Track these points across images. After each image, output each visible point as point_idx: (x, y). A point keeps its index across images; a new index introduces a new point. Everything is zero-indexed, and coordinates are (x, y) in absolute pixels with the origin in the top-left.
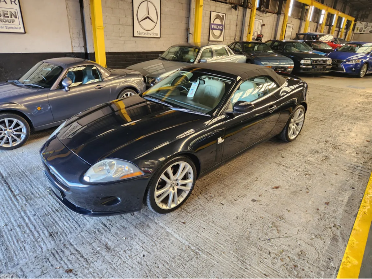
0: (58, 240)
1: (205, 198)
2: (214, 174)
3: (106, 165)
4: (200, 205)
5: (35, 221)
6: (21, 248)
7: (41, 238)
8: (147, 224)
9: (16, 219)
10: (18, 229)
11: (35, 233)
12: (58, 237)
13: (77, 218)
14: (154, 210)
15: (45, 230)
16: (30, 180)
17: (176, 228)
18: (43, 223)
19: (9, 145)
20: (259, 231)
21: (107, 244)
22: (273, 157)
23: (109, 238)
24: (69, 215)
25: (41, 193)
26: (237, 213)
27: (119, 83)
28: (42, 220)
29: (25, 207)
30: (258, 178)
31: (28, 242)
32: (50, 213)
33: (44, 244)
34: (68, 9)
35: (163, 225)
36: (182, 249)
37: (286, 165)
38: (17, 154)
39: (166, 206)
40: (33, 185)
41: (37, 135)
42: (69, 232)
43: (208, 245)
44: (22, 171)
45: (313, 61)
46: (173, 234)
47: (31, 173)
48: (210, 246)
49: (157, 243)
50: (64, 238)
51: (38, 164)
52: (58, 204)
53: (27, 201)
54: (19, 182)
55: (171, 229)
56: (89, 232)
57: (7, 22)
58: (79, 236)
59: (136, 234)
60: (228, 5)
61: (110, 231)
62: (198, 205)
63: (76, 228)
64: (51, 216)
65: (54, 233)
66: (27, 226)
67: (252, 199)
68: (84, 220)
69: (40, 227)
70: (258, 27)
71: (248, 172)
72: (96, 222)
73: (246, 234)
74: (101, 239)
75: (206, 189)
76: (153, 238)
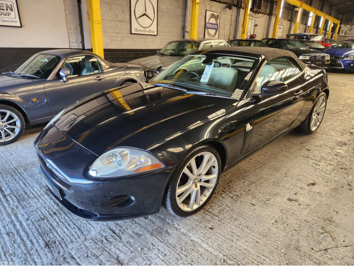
0: (57, 251)
1: (230, 197)
2: (235, 170)
3: (116, 155)
4: (226, 205)
5: (28, 227)
7: (34, 249)
8: (165, 230)
9: (5, 225)
10: (6, 237)
11: (28, 242)
12: (56, 247)
13: (79, 222)
14: (175, 213)
15: (39, 239)
16: (23, 177)
17: (203, 235)
18: (38, 230)
19: (2, 140)
20: (309, 239)
21: (118, 257)
22: (297, 149)
23: (121, 249)
24: (69, 219)
25: (36, 193)
26: (274, 215)
27: (119, 75)
28: (37, 226)
29: (16, 210)
30: (288, 173)
31: (18, 255)
32: (47, 216)
33: (39, 257)
34: (65, 3)
35: (186, 231)
36: (216, 263)
37: (316, 159)
38: (11, 150)
40: (26, 183)
41: (33, 130)
42: (69, 240)
44: (15, 168)
45: (312, 57)
46: (201, 243)
47: (25, 170)
48: (251, 259)
49: (182, 255)
50: (64, 249)
51: (34, 160)
52: (56, 205)
53: (19, 202)
54: (11, 180)
55: (197, 236)
56: (95, 241)
58: (82, 246)
59: (153, 243)
60: (222, 4)
61: (121, 239)
62: (224, 206)
63: (78, 235)
64: (48, 221)
65: (51, 242)
66: (17, 233)
67: (287, 199)
68: (88, 226)
69: (34, 235)
70: (251, 28)
71: (273, 167)
72: (103, 227)
73: (293, 243)
74: (110, 251)
75: (229, 186)
76: (176, 248)
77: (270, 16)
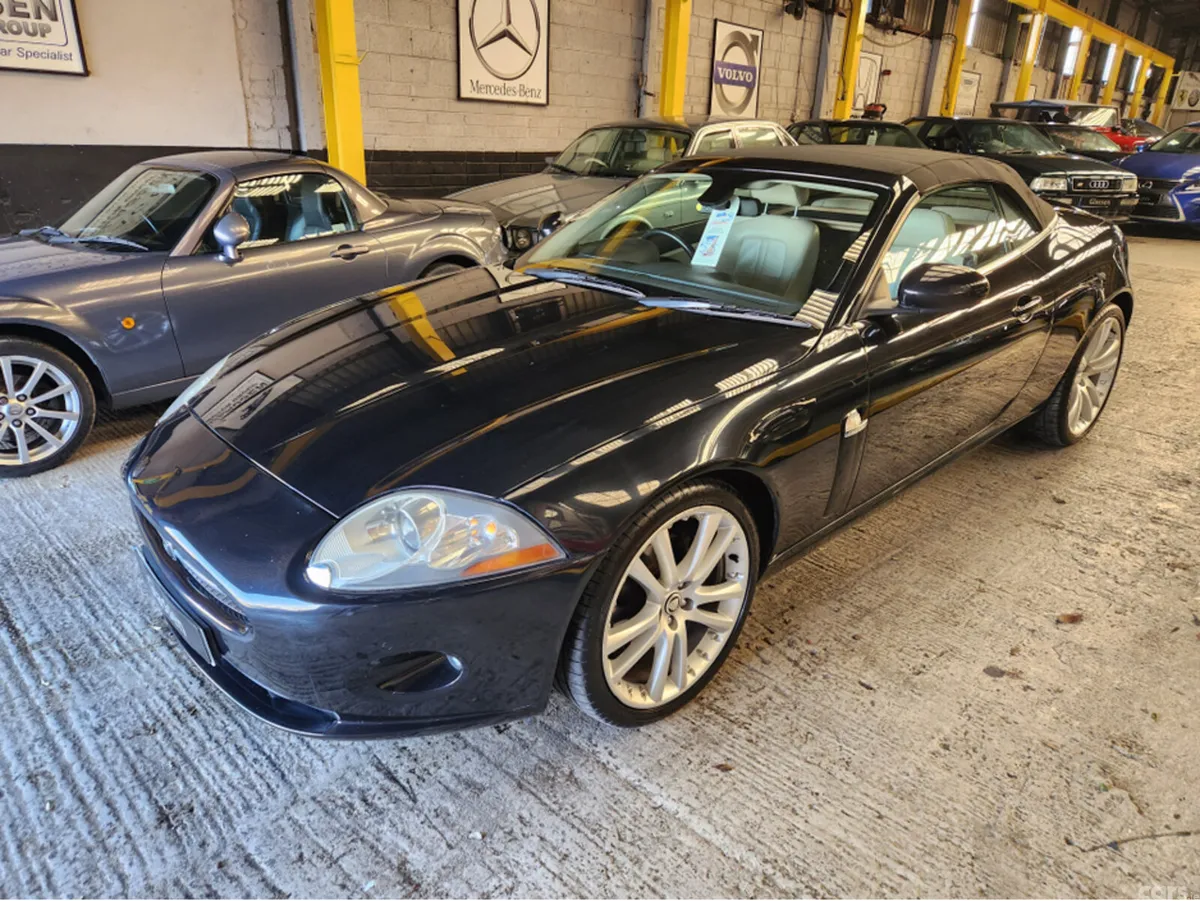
0: (196, 840)
1: (789, 659)
2: (806, 567)
3: (400, 516)
4: (776, 689)
5: (99, 758)
6: (33, 878)
7: (121, 831)
8: (566, 770)
9: (25, 747)
10: (26, 791)
11: (99, 808)
12: (194, 826)
13: (274, 742)
14: (598, 712)
15: (139, 797)
16: (87, 587)
17: (695, 789)
18: (133, 766)
19: (18, 458)
20: (1057, 807)
21: (404, 862)
22: (1021, 500)
23: (413, 834)
24: (240, 732)
25: (130, 639)
26: (938, 724)
27: (417, 241)
28: (131, 753)
29: (62, 697)
30: (987, 581)
31: (65, 852)
32: (164, 720)
33: (136, 861)
35: (637, 777)
36: (737, 888)
38: (46, 492)
39: (643, 695)
40: (97, 607)
41: (124, 424)
42: (239, 803)
43: (851, 870)
44: (59, 554)
45: (1076, 181)
46: (688, 817)
47: (95, 562)
48: (857, 874)
49: (621, 858)
50: (220, 833)
51: (123, 528)
52: (196, 683)
53: (72, 670)
54: (44, 596)
55: (675, 794)
56: (325, 805)
57: (24, 34)
58: (284, 822)
59: (525, 814)
61: (415, 801)
62: (768, 691)
63: (269, 786)
64: (168, 735)
65: (176, 808)
66: (63, 778)
67: (983, 668)
68: (303, 754)
69: (119, 784)
70: (868, 80)
71: (939, 559)
72: (354, 760)
73: (1003, 819)
74: (378, 840)
75: (786, 622)
76: (603, 833)
77: (936, 42)
